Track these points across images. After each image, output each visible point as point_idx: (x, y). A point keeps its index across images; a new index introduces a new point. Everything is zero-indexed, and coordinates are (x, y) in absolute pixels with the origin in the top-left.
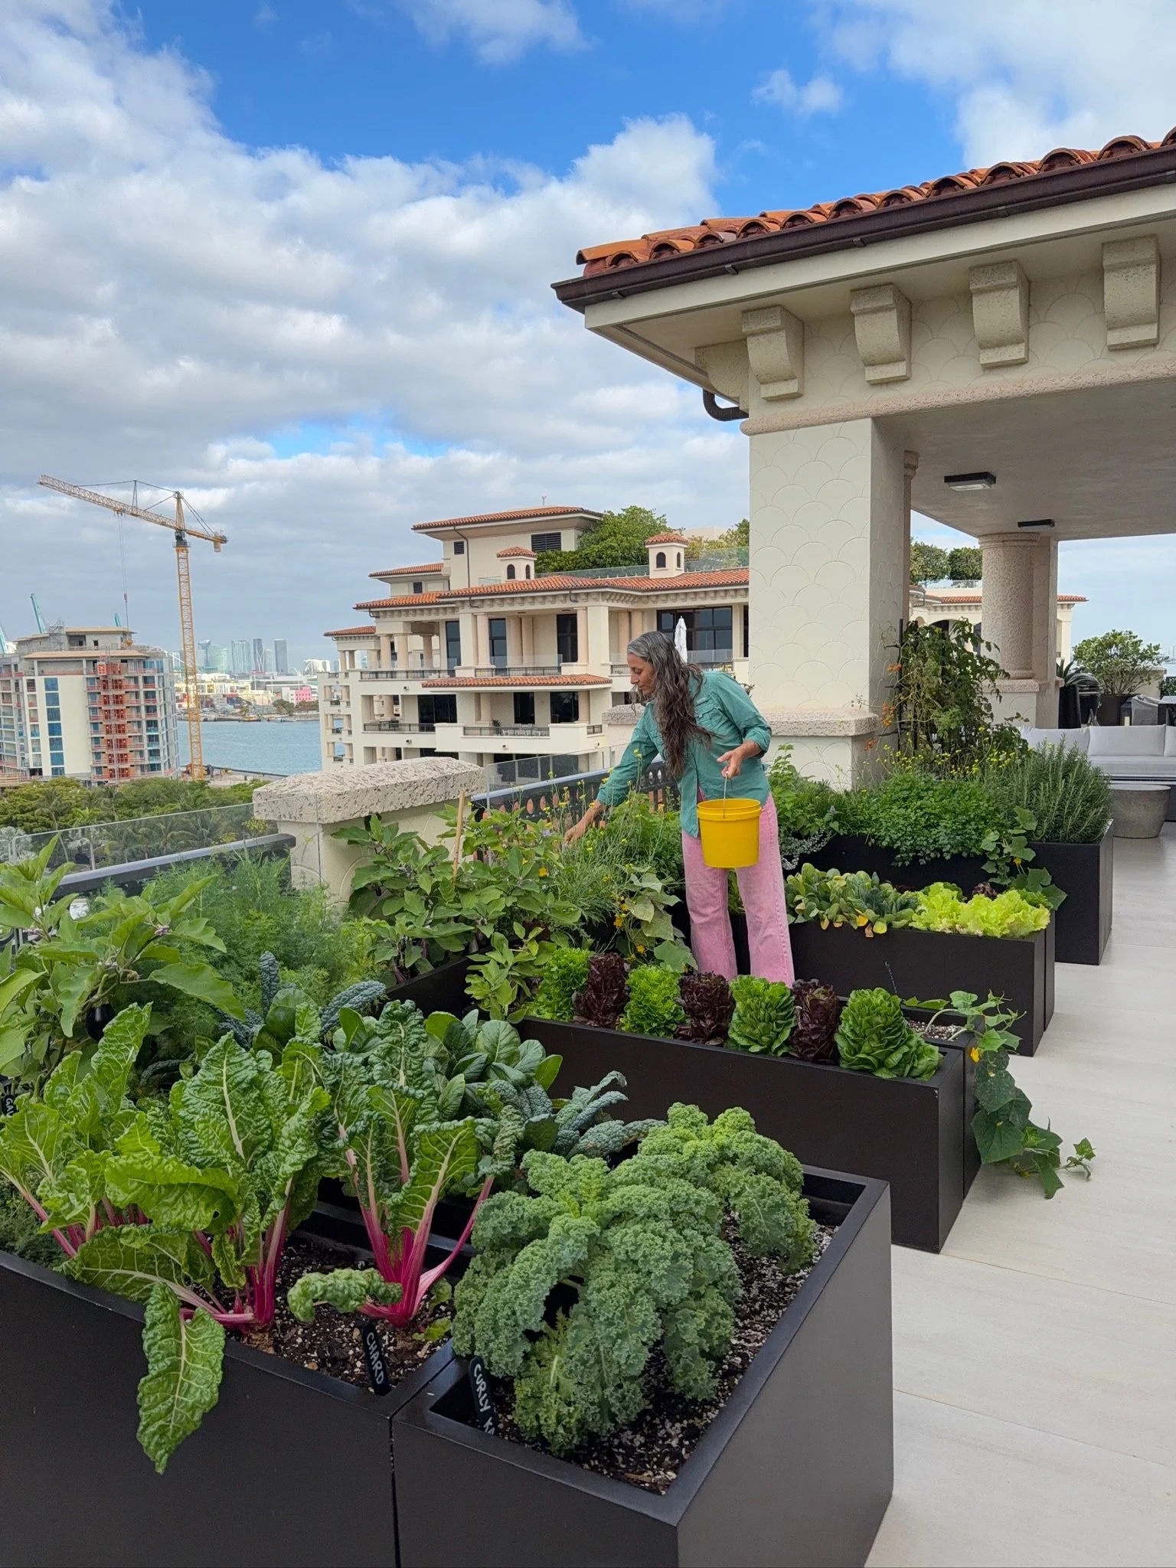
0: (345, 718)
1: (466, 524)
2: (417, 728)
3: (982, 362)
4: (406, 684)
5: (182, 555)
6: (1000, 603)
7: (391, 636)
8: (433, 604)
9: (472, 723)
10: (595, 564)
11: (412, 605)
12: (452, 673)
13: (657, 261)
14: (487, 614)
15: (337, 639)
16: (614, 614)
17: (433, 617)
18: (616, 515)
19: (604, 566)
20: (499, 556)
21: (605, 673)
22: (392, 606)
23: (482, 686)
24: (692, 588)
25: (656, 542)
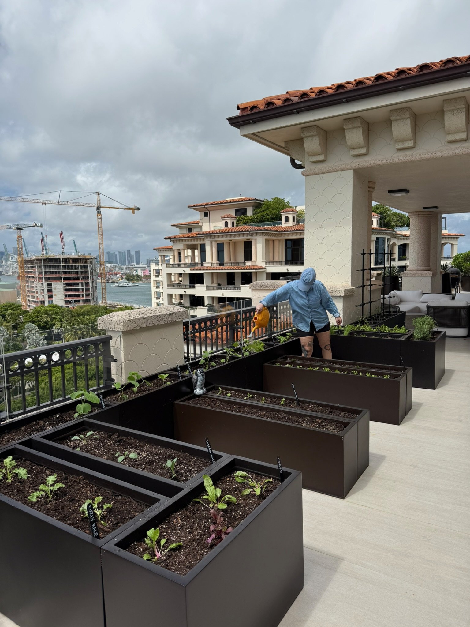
0: (161, 282)
1: (209, 205)
2: (188, 286)
3: (396, 147)
4: (184, 269)
5: (99, 217)
6: (417, 240)
7: (179, 250)
8: (195, 237)
9: (210, 285)
10: (260, 221)
11: (187, 237)
12: (202, 265)
13: (267, 109)
14: (216, 241)
15: (159, 251)
16: (267, 241)
17: (195, 243)
18: (269, 201)
19: (264, 221)
20: (222, 218)
21: (263, 265)
22: (180, 238)
23: (214, 270)
24: (299, 230)
25: (285, 212)
